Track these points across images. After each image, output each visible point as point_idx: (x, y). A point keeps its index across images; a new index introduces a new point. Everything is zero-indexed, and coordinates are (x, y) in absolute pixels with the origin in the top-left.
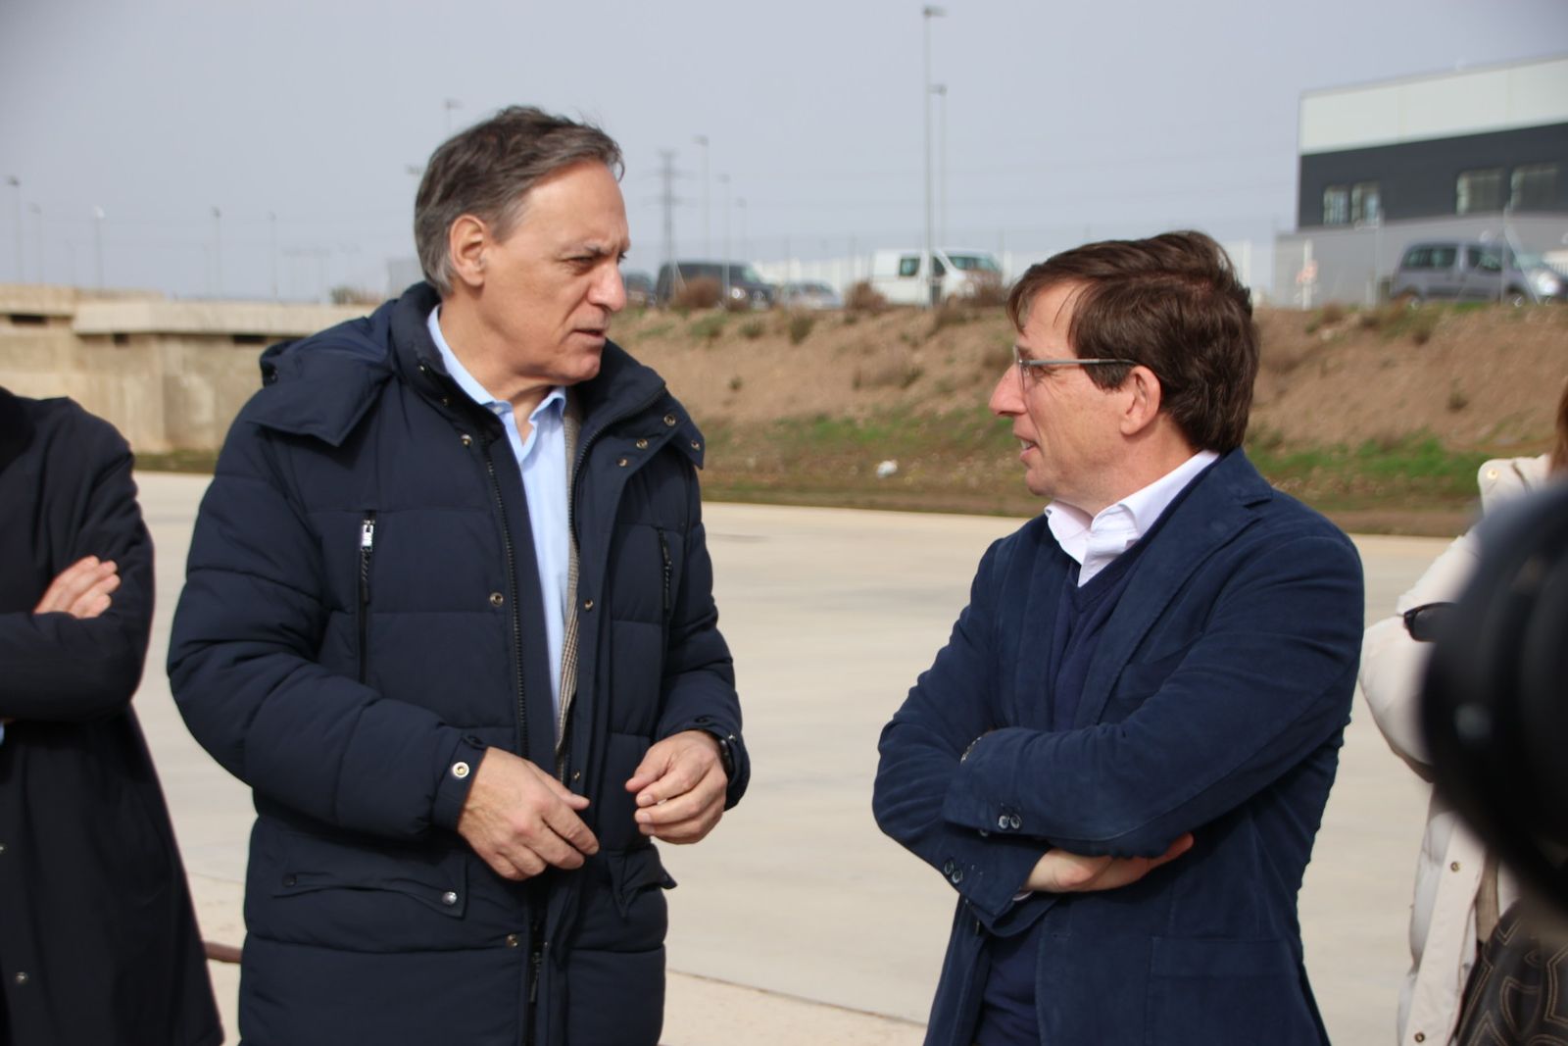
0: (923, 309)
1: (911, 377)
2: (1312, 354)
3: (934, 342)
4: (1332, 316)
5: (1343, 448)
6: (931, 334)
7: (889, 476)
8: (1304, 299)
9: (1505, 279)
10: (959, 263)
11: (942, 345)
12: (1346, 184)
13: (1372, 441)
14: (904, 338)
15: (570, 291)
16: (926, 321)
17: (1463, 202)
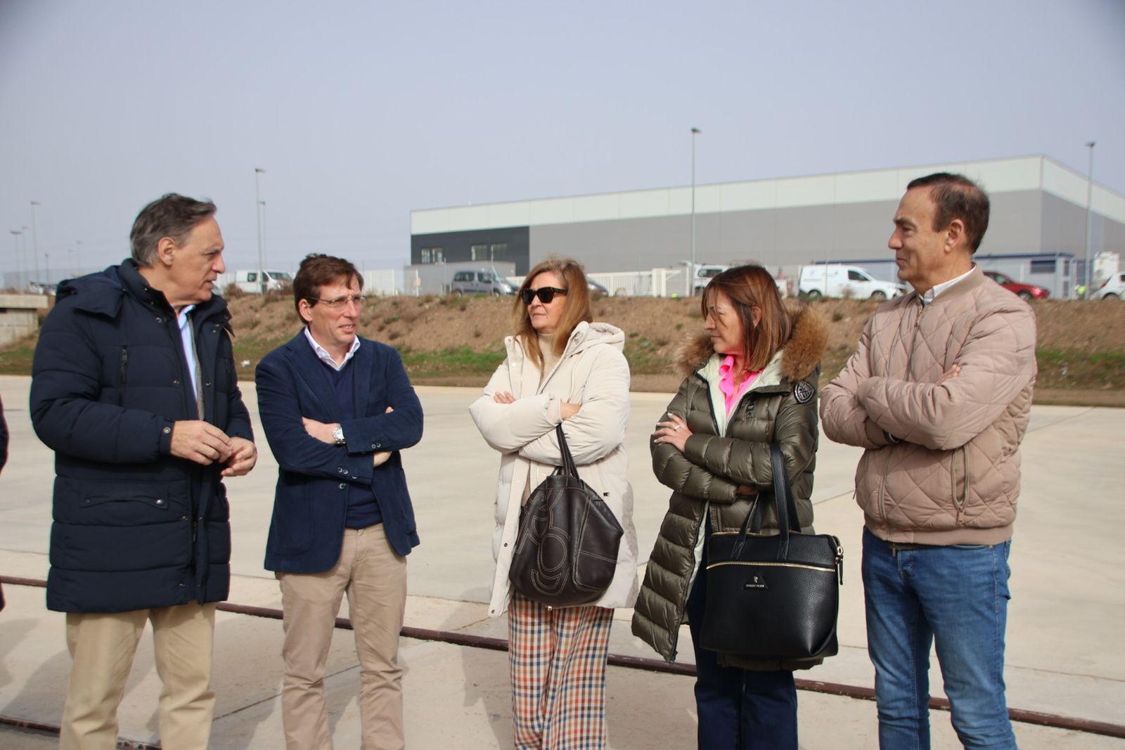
0: (259, 294)
1: (255, 324)
2: (421, 314)
3: (264, 309)
4: (429, 299)
5: (435, 353)
6: (263, 306)
7: (247, 366)
8: (417, 293)
9: (492, 286)
10: (274, 276)
11: (268, 311)
12: (430, 248)
13: (446, 350)
14: (251, 308)
15: (206, 267)
16: (261, 300)
17: (474, 257)
